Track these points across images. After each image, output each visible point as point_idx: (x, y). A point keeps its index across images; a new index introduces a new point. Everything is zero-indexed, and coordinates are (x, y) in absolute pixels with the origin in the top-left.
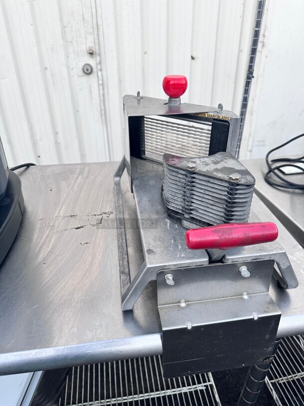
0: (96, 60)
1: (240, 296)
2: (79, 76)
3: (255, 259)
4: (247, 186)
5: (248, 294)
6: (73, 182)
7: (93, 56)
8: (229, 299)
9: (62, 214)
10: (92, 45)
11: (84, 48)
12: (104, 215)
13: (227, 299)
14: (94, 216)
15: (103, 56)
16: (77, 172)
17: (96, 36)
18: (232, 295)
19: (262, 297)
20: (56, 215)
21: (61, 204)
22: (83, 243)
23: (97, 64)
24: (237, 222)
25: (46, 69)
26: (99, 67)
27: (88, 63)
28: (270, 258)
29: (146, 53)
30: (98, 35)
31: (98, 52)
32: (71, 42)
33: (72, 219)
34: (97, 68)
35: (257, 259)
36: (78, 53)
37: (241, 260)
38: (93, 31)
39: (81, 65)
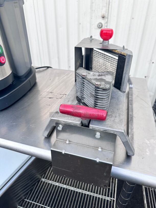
0: (105, 21)
1: (97, 148)
2: (95, 29)
3: (105, 131)
4: (103, 89)
5: (102, 149)
6: (61, 78)
7: (104, 19)
8: (91, 148)
9: (48, 91)
10: (105, 13)
11: (100, 14)
12: (65, 95)
13: (90, 147)
14: (60, 95)
15: (109, 19)
16: (66, 74)
17: (107, 8)
18: (93, 146)
19: (109, 153)
20: (45, 90)
21: (50, 86)
22: (48, 105)
23: (105, 23)
24: (99, 108)
25: (80, 24)
26: (106, 25)
27: (101, 22)
28: (114, 133)
29: (133, 18)
30: (109, 8)
31: (107, 16)
32: (94, 11)
33: (50, 94)
34: (105, 25)
35: (106, 131)
36: (97, 17)
37: (97, 128)
38: (107, 5)
39: (97, 23)
